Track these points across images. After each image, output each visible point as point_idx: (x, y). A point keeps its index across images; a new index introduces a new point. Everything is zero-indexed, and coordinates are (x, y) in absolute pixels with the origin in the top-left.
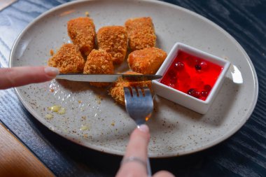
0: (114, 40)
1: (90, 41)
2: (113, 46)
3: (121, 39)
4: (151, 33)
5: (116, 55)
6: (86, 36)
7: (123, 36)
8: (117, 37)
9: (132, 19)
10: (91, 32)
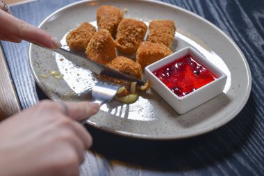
0: (130, 31)
1: (109, 27)
2: (127, 36)
3: (137, 31)
4: (169, 33)
5: (127, 44)
6: (108, 21)
7: (139, 30)
8: (134, 29)
9: (156, 20)
10: (114, 20)
